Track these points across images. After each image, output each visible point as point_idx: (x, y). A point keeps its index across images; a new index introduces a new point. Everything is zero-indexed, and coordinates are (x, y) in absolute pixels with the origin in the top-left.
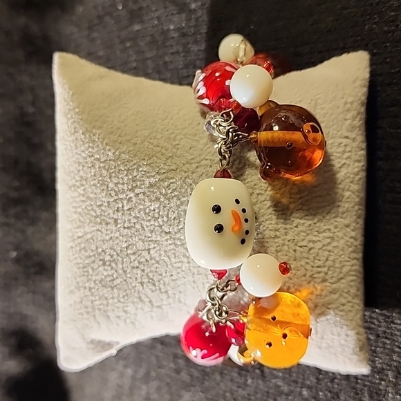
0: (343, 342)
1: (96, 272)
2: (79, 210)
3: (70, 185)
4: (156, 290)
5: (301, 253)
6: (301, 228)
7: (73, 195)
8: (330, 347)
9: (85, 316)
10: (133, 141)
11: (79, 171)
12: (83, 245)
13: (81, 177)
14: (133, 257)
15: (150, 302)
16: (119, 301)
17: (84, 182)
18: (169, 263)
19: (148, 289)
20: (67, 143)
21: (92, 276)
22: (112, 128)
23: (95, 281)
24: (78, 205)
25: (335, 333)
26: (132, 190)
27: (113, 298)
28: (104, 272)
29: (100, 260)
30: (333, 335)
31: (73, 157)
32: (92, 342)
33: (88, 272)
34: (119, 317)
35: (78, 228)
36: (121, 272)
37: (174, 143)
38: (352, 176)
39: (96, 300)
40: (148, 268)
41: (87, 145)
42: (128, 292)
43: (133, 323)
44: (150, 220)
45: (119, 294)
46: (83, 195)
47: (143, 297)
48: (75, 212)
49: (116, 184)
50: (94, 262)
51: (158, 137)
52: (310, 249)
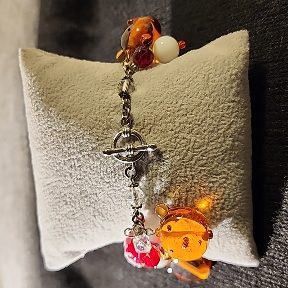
0: (238, 248)
1: (62, 209)
2: (46, 166)
3: (37, 147)
4: (105, 220)
5: (204, 191)
6: (203, 173)
7: (40, 155)
8: (230, 251)
9: (58, 237)
10: (78, 117)
11: (42, 138)
12: (51, 191)
13: (44, 143)
14: (86, 199)
15: (102, 227)
16: (80, 227)
17: (46, 146)
18: (112, 202)
19: (99, 219)
20: (33, 117)
21: (59, 211)
22: (63, 106)
23: (62, 215)
24: (44, 162)
25: (232, 242)
26: (80, 152)
27: (75, 226)
28: (67, 209)
29: (64, 201)
30: (231, 244)
31: (37, 127)
32: (66, 253)
33: (56, 208)
34: (81, 237)
35: (46, 178)
36: (79, 209)
37: (109, 117)
38: (239, 130)
39: (64, 227)
40: (97, 206)
41: (46, 120)
42: (86, 222)
43: (93, 240)
44: (94, 174)
45: (79, 224)
46: (47, 155)
47: (97, 224)
48: (43, 167)
49: (69, 148)
50: (59, 202)
51: (96, 113)
52: (211, 188)
